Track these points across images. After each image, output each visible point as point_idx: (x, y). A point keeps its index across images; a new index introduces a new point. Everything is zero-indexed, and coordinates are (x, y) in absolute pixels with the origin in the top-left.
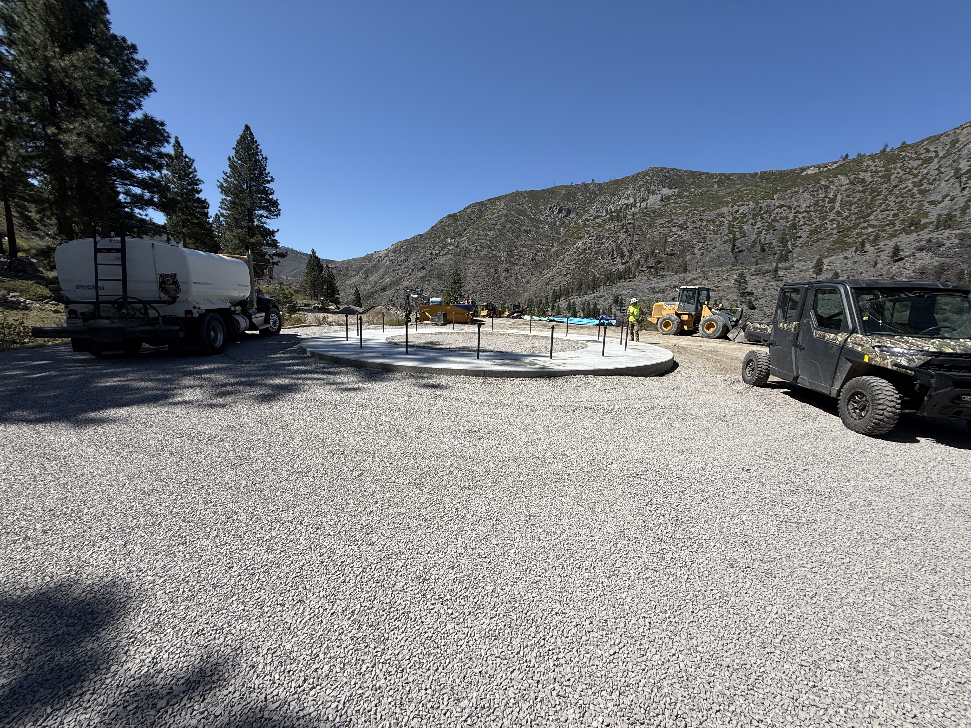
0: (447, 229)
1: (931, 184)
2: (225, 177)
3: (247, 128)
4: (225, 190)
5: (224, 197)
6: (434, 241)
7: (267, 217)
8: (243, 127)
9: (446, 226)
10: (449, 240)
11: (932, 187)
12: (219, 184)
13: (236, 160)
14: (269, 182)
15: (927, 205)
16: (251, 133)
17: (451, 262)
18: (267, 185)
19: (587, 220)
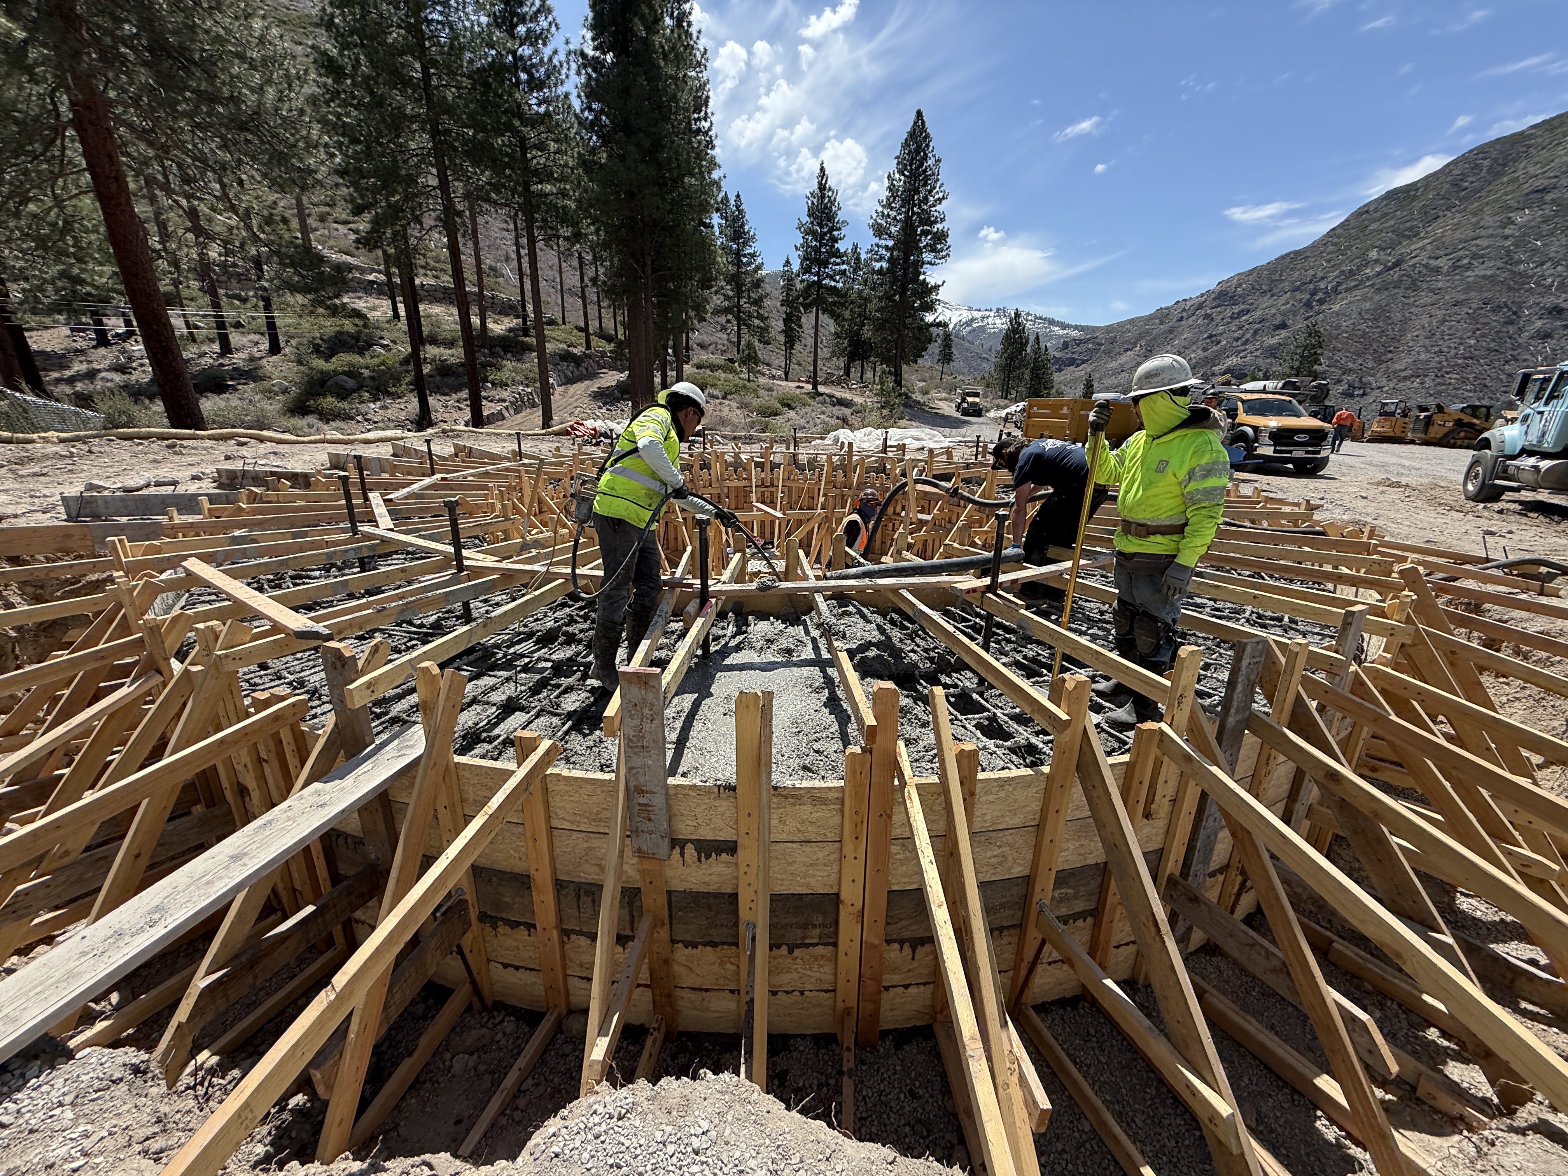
0: (1373, 227)
2: (880, 209)
3: (919, 114)
4: (879, 230)
5: (877, 240)
6: (1328, 261)
7: (930, 263)
8: (913, 117)
9: (1375, 221)
10: (1373, 254)
12: (871, 222)
13: (897, 176)
14: (940, 200)
16: (923, 123)
17: (1368, 305)
18: (938, 208)
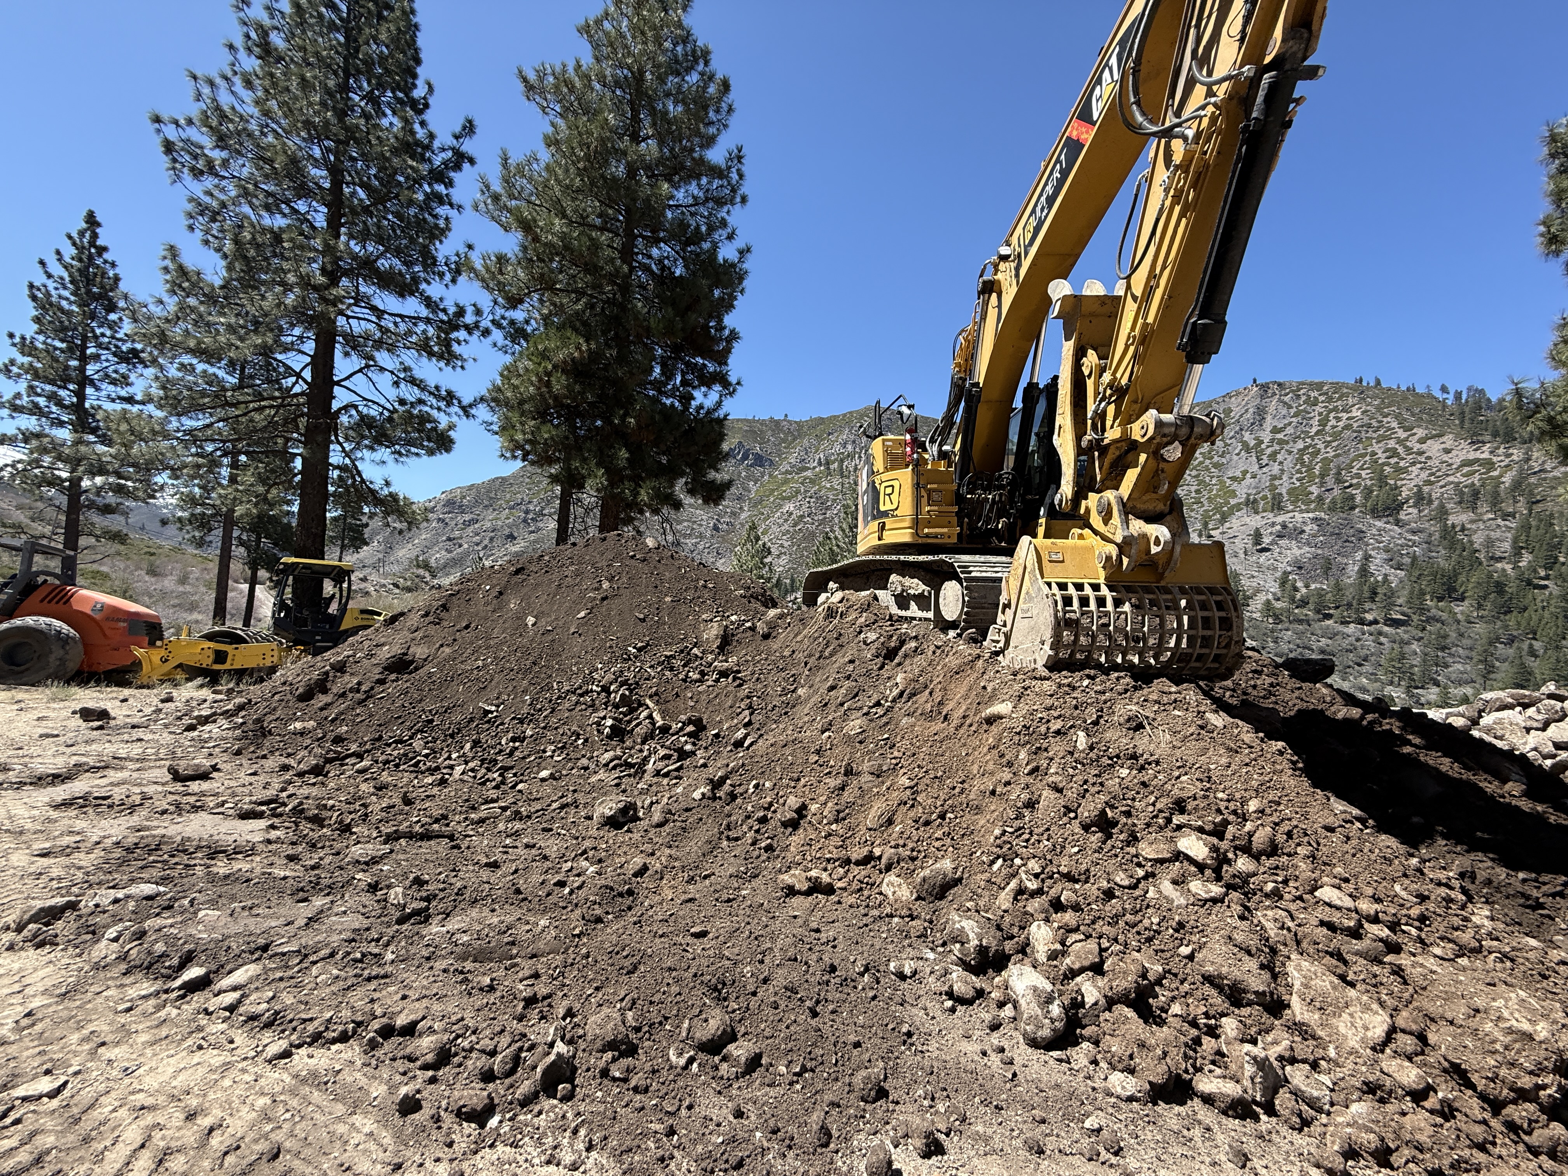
1: (1222, 456)
11: (1224, 460)
15: (1229, 482)
19: (787, 472)
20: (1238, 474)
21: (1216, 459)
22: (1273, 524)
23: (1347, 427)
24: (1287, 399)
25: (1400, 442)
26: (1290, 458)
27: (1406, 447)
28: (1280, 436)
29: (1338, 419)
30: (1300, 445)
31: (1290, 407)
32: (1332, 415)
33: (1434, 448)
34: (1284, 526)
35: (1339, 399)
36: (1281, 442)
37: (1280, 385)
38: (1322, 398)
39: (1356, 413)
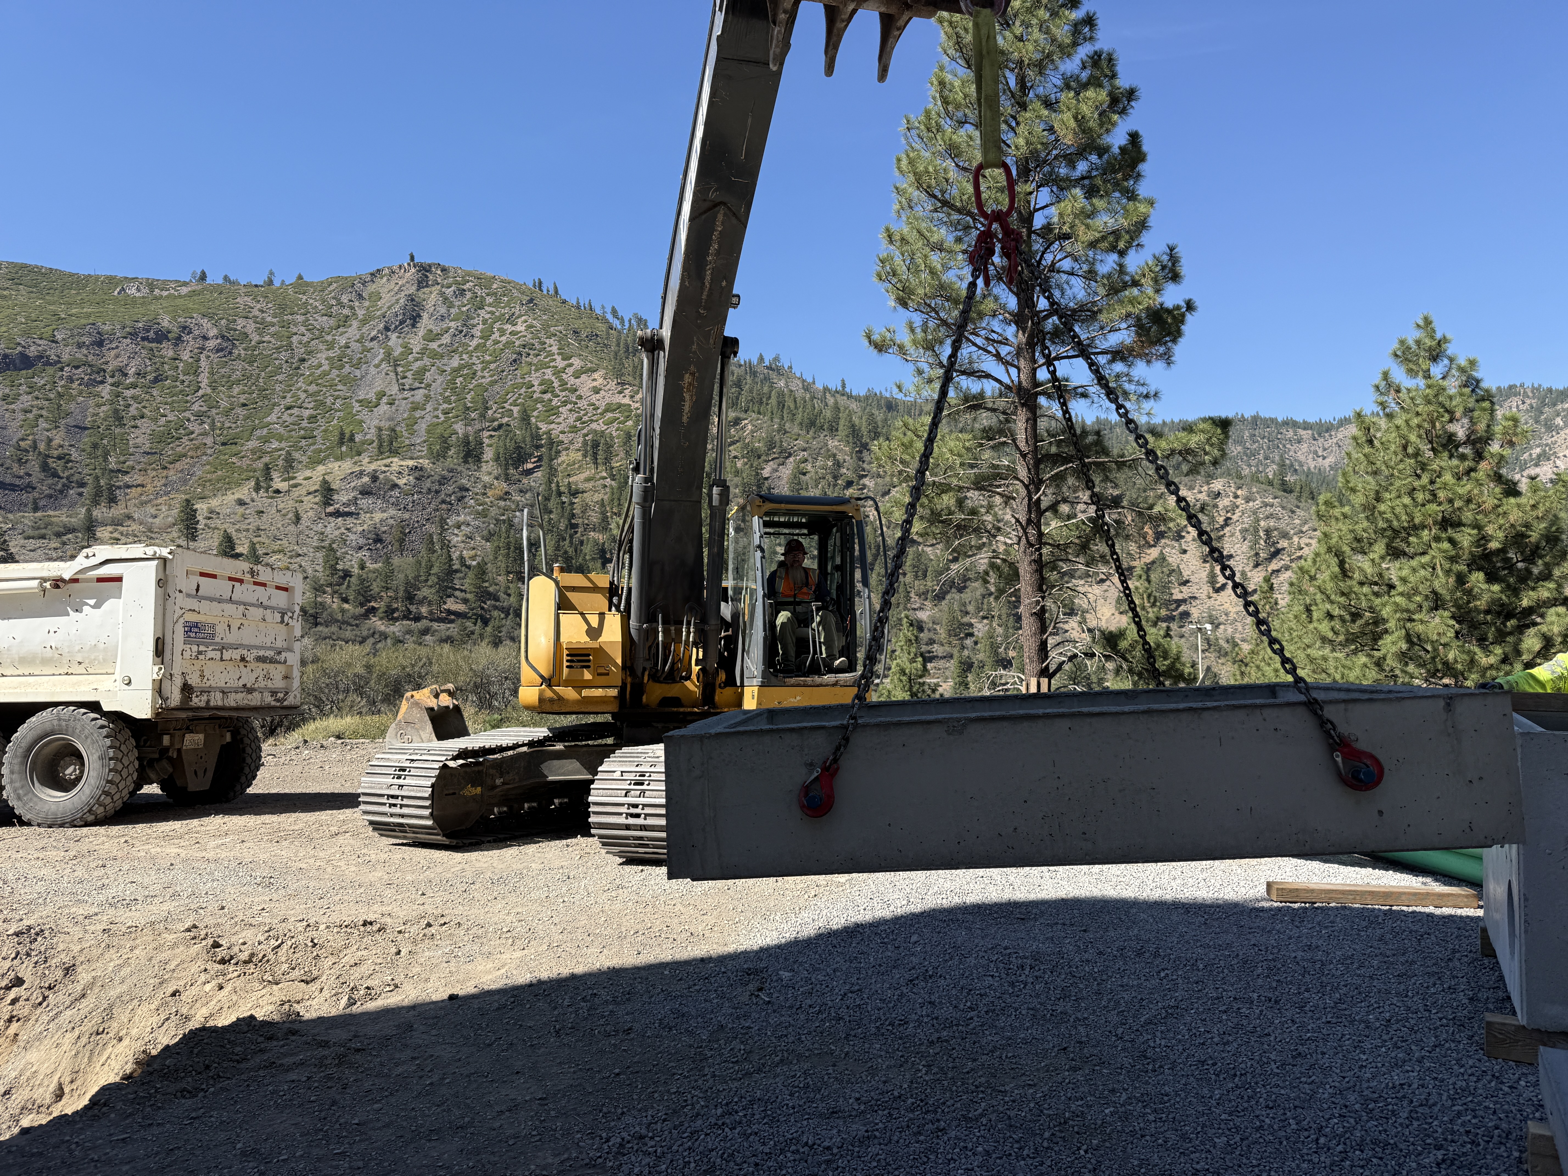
1: (356, 367)
11: (358, 373)
15: (357, 407)
20: (372, 396)
21: (347, 369)
22: (361, 474)
23: (509, 344)
24: (449, 292)
25: (558, 372)
26: (440, 379)
27: (561, 380)
28: (434, 345)
29: (502, 332)
30: (455, 362)
31: (451, 305)
32: (497, 325)
33: (586, 384)
34: (374, 478)
35: (508, 304)
36: (435, 355)
37: (444, 270)
38: (489, 300)
39: (520, 327)
